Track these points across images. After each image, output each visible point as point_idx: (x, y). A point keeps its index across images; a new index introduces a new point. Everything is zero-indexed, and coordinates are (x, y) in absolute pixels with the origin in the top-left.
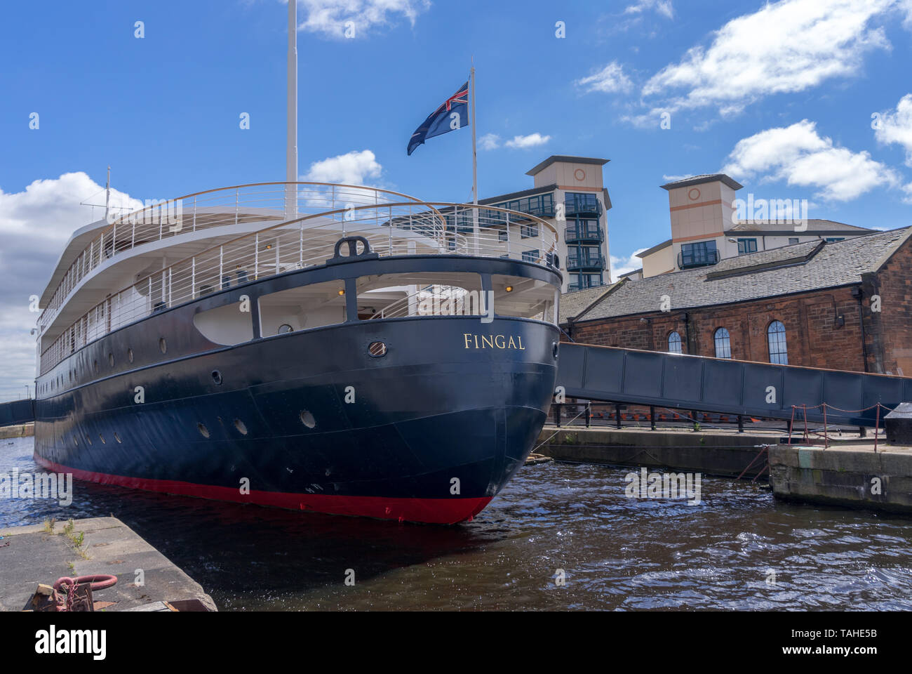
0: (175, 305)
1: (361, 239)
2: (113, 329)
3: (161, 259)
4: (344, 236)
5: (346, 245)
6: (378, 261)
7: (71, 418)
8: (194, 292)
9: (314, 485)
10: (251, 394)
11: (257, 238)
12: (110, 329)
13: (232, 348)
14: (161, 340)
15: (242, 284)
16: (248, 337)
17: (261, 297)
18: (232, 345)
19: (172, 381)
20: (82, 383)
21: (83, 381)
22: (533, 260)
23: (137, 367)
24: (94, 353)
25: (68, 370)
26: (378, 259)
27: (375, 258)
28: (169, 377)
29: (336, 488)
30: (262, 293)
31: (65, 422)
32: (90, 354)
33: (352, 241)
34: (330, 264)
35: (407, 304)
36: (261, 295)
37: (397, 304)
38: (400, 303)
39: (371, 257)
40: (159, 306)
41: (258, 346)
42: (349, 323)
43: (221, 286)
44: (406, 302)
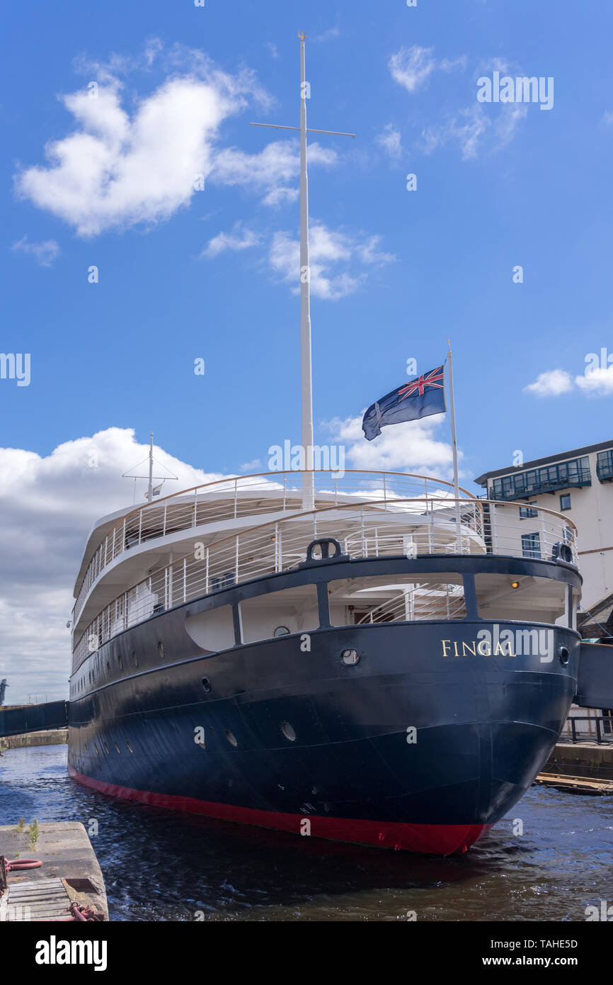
0: (176, 606)
1: (333, 541)
2: (130, 625)
3: (168, 554)
4: (316, 538)
5: (318, 548)
6: (349, 564)
7: (93, 725)
8: (185, 595)
9: (307, 805)
10: (236, 703)
11: (238, 540)
12: (127, 625)
13: (218, 654)
14: (160, 643)
15: (229, 586)
16: (230, 644)
17: (241, 601)
18: (218, 651)
19: (170, 687)
20: (99, 686)
21: (101, 682)
22: (534, 555)
23: (141, 671)
24: (107, 654)
25: (88, 670)
26: (349, 562)
27: (346, 561)
28: (167, 683)
29: (327, 809)
30: (242, 598)
31: (87, 728)
32: (104, 656)
33: (324, 543)
34: (303, 568)
35: (404, 602)
36: (241, 600)
37: (392, 603)
38: (394, 602)
39: (343, 560)
40: (158, 608)
41: (239, 652)
42: (321, 630)
43: (207, 590)
44: (402, 600)
